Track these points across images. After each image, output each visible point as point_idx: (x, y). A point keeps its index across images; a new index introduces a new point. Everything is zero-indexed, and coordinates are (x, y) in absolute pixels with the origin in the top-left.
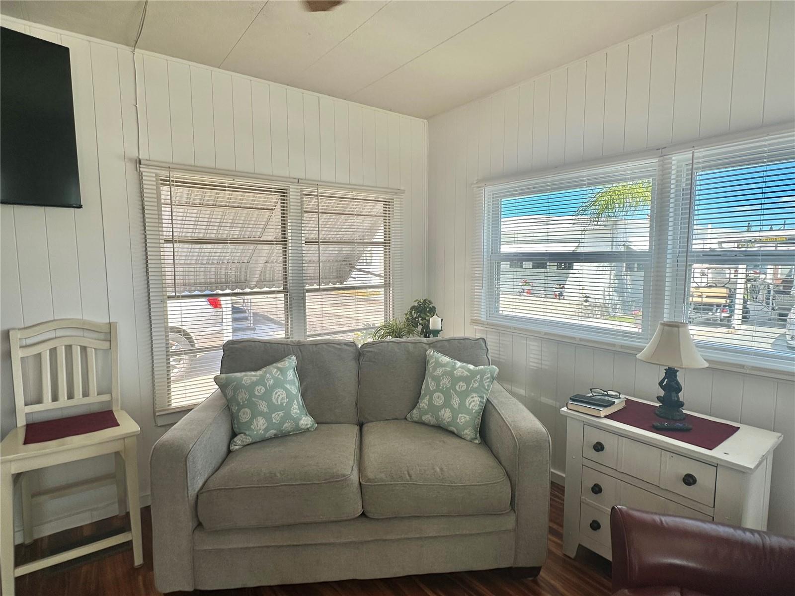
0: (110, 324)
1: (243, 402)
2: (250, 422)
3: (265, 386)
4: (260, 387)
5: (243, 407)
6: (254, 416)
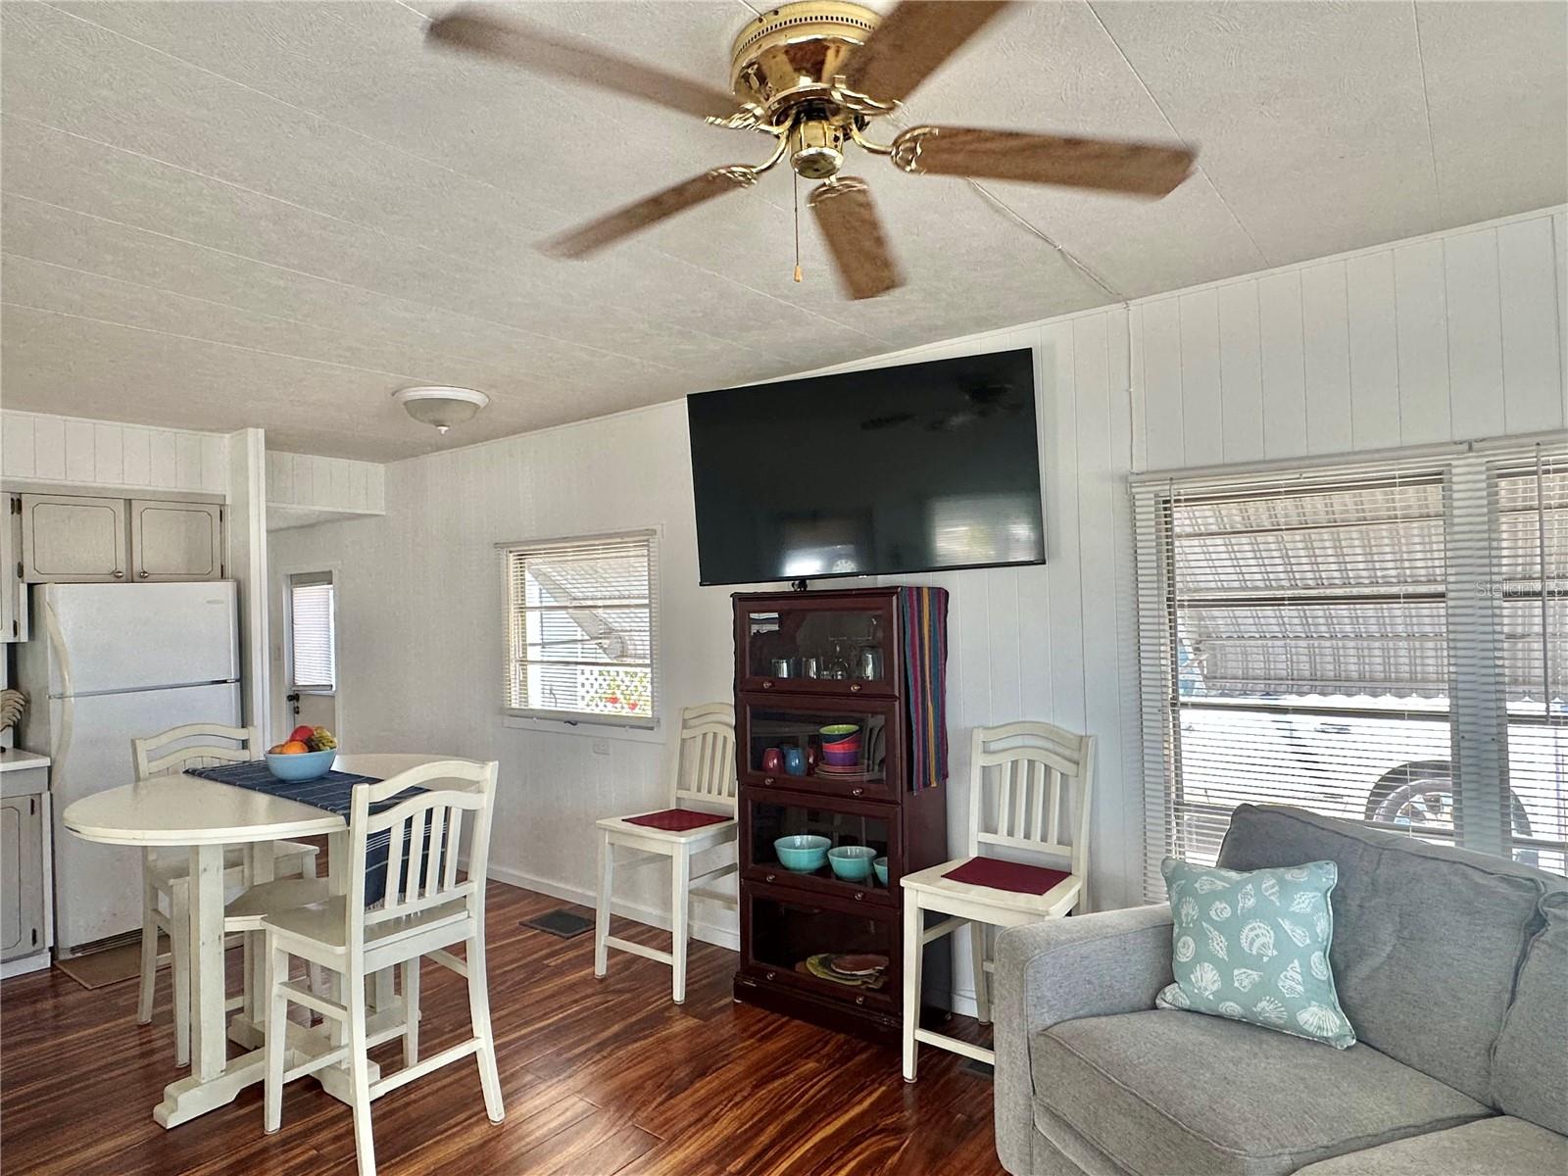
0: (1081, 736)
1: (1187, 922)
3: (1234, 906)
4: (1224, 905)
5: (1187, 932)
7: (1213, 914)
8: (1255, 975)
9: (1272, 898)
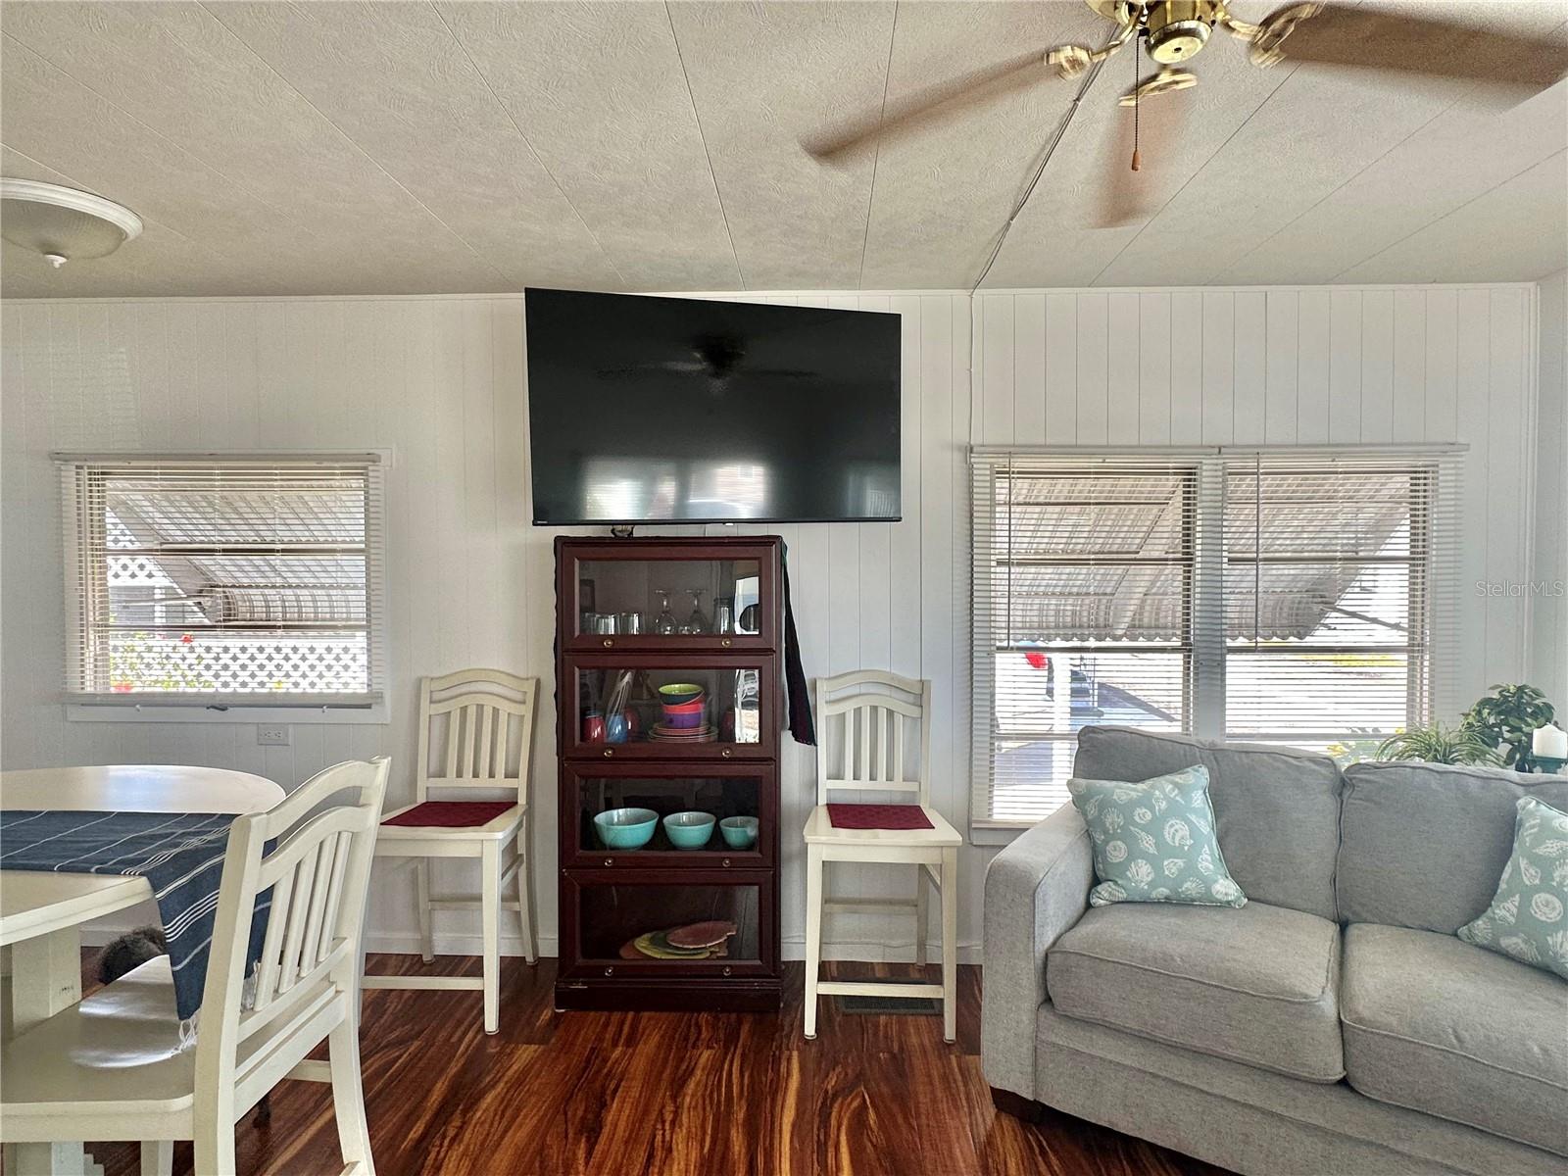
0: (922, 682)
1: (1114, 829)
2: (1124, 866)
3: (1152, 809)
4: (1144, 810)
5: (1115, 837)
6: (1132, 856)
7: (1137, 818)
8: (1180, 863)
9: (1178, 798)
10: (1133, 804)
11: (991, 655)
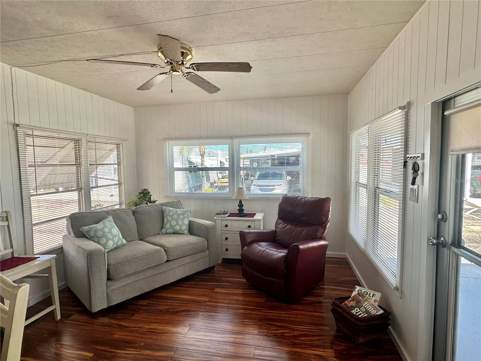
3: (108, 228)
4: (106, 229)
10: (103, 228)
11: (29, 198)
